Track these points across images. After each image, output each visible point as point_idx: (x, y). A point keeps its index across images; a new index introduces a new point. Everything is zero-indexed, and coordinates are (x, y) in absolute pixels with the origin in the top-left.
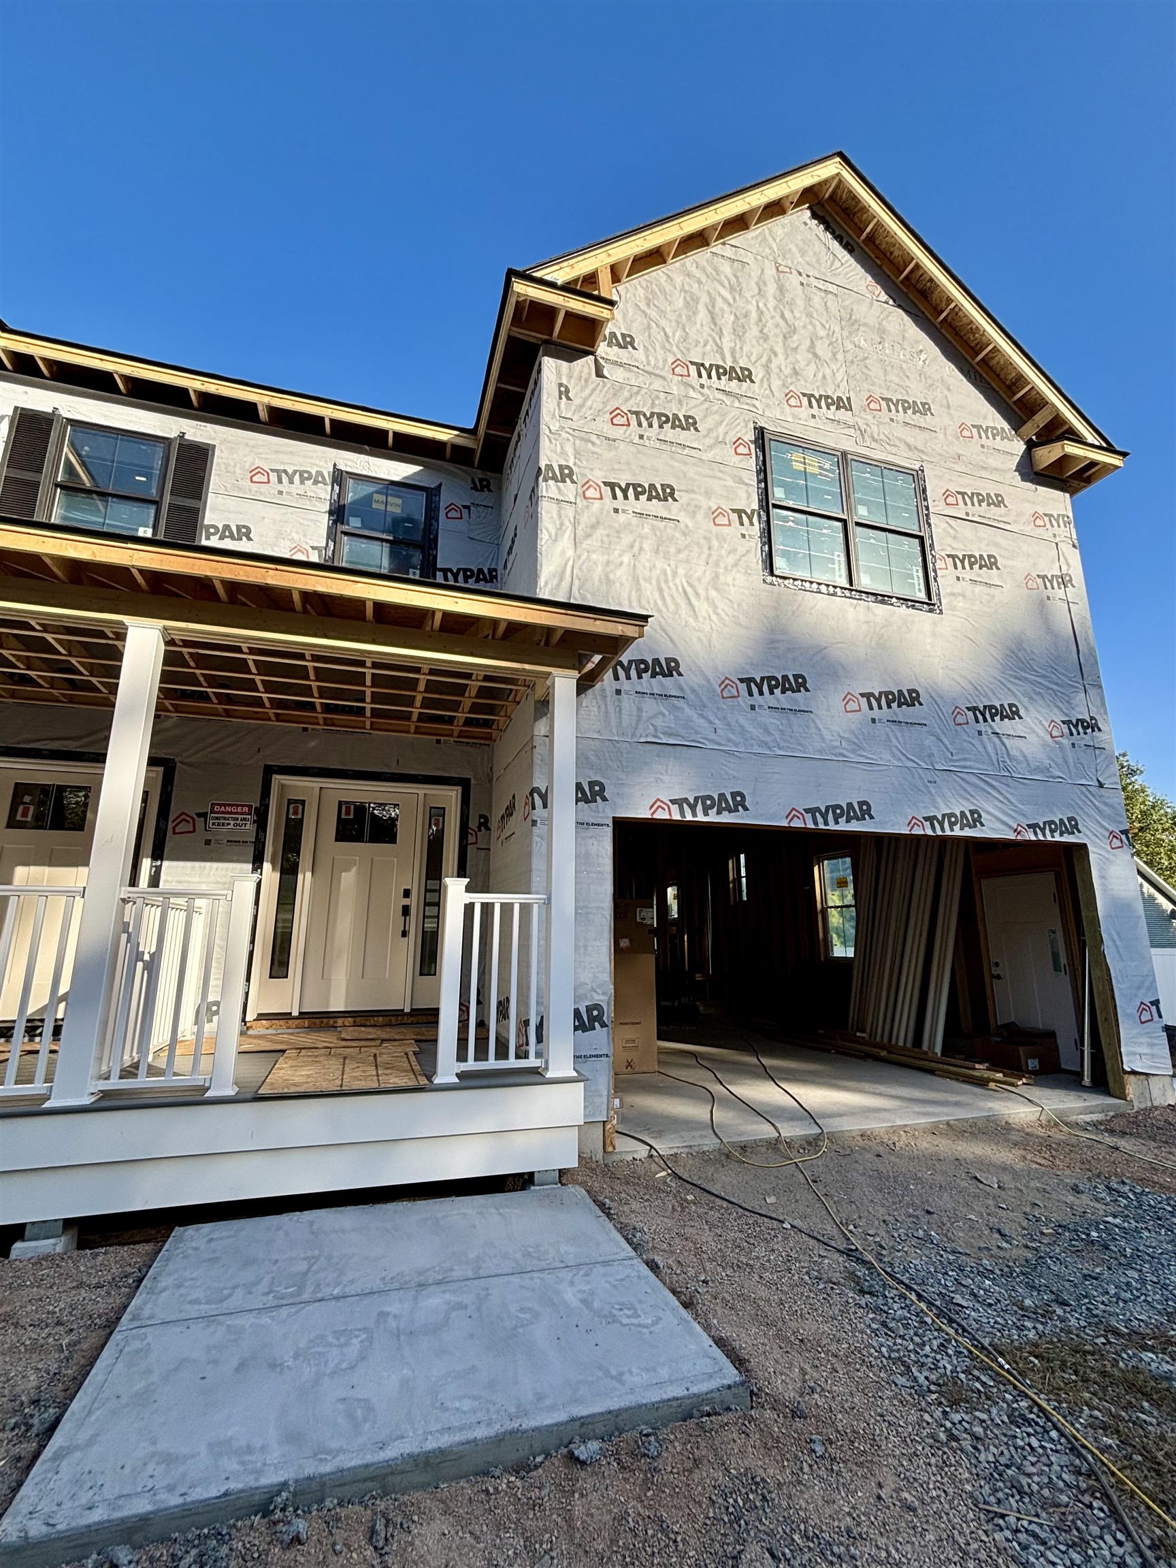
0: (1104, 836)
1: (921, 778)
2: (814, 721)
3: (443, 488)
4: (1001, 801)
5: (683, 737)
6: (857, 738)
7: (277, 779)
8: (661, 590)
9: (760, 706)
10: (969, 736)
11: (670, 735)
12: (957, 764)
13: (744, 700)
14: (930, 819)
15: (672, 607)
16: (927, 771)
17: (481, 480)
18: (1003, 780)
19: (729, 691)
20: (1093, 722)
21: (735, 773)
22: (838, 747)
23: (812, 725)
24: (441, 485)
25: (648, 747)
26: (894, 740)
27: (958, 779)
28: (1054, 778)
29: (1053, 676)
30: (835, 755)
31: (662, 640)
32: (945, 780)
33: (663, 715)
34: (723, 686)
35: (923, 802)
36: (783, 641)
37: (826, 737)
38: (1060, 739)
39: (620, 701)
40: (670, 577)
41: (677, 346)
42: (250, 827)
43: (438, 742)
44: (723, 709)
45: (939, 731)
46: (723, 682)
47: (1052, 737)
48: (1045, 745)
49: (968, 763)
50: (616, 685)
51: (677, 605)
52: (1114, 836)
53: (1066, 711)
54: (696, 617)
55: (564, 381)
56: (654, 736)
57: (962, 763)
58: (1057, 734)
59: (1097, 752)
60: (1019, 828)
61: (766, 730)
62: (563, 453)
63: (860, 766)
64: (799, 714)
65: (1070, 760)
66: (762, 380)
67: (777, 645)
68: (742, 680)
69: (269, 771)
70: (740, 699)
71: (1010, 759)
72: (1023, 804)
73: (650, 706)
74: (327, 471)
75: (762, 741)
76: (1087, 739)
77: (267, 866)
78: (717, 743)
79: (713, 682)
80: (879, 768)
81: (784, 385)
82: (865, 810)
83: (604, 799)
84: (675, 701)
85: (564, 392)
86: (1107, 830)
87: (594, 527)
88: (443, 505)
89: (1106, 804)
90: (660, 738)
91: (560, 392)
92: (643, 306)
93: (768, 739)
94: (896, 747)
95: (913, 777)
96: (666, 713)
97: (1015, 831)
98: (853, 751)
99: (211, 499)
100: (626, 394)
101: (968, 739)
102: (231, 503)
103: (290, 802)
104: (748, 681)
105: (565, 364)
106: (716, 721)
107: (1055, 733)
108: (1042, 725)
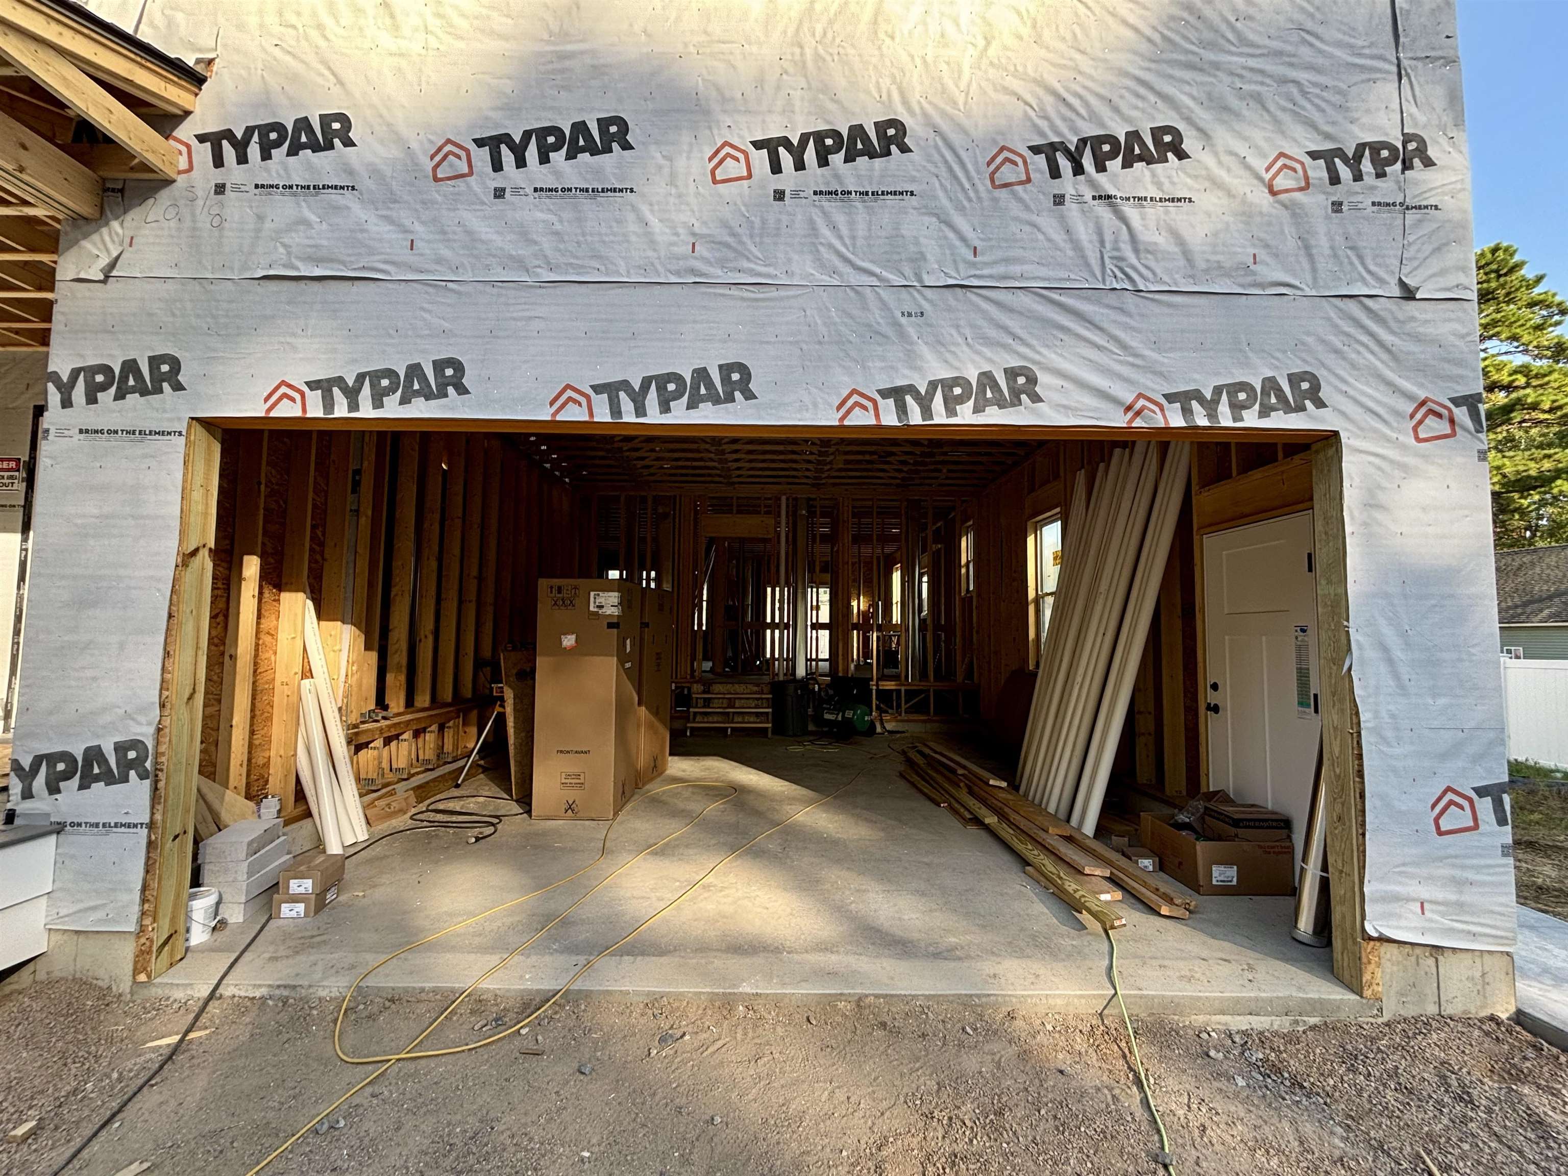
0: (1397, 414)
1: (884, 306)
2: (634, 209)
4: (1099, 347)
5: (343, 263)
6: (733, 235)
9: (517, 190)
10: (1027, 208)
11: (318, 261)
12: (986, 272)
13: (483, 181)
14: (897, 394)
16: (904, 294)
18: (1112, 299)
19: (451, 165)
20: (1412, 146)
21: (446, 325)
22: (685, 258)
23: (631, 217)
25: (273, 286)
26: (826, 232)
27: (984, 305)
28: (1262, 286)
29: (1304, 51)
30: (678, 273)
31: (320, 80)
32: (950, 309)
33: (307, 223)
34: (438, 158)
35: (883, 359)
36: (582, 53)
37: (659, 238)
38: (1297, 195)
39: (222, 205)
44: (434, 202)
45: (945, 202)
46: (439, 150)
47: (1273, 193)
48: (1247, 214)
49: (1016, 269)
50: (218, 176)
52: (1431, 412)
53: (1328, 129)
54: (395, 29)
56: (284, 266)
57: (1001, 269)
58: (1291, 184)
59: (1411, 216)
60: (1141, 402)
61: (524, 234)
63: (734, 292)
64: (602, 199)
65: (1322, 244)
67: (567, 63)
68: (479, 143)
70: (471, 180)
71: (1136, 251)
72: (1159, 351)
73: (281, 209)
75: (511, 257)
76: (1386, 189)
78: (411, 268)
79: (419, 153)
80: (783, 293)
82: (737, 381)
83: (178, 387)
84: (333, 196)
86: (1410, 397)
89: (1417, 338)
90: (297, 269)
93: (524, 252)
94: (831, 246)
95: (865, 308)
96: (313, 218)
97: (1129, 408)
98: (722, 263)
101: (1024, 215)
104: (494, 143)
106: (418, 227)
107: (1281, 182)
108: (1248, 167)
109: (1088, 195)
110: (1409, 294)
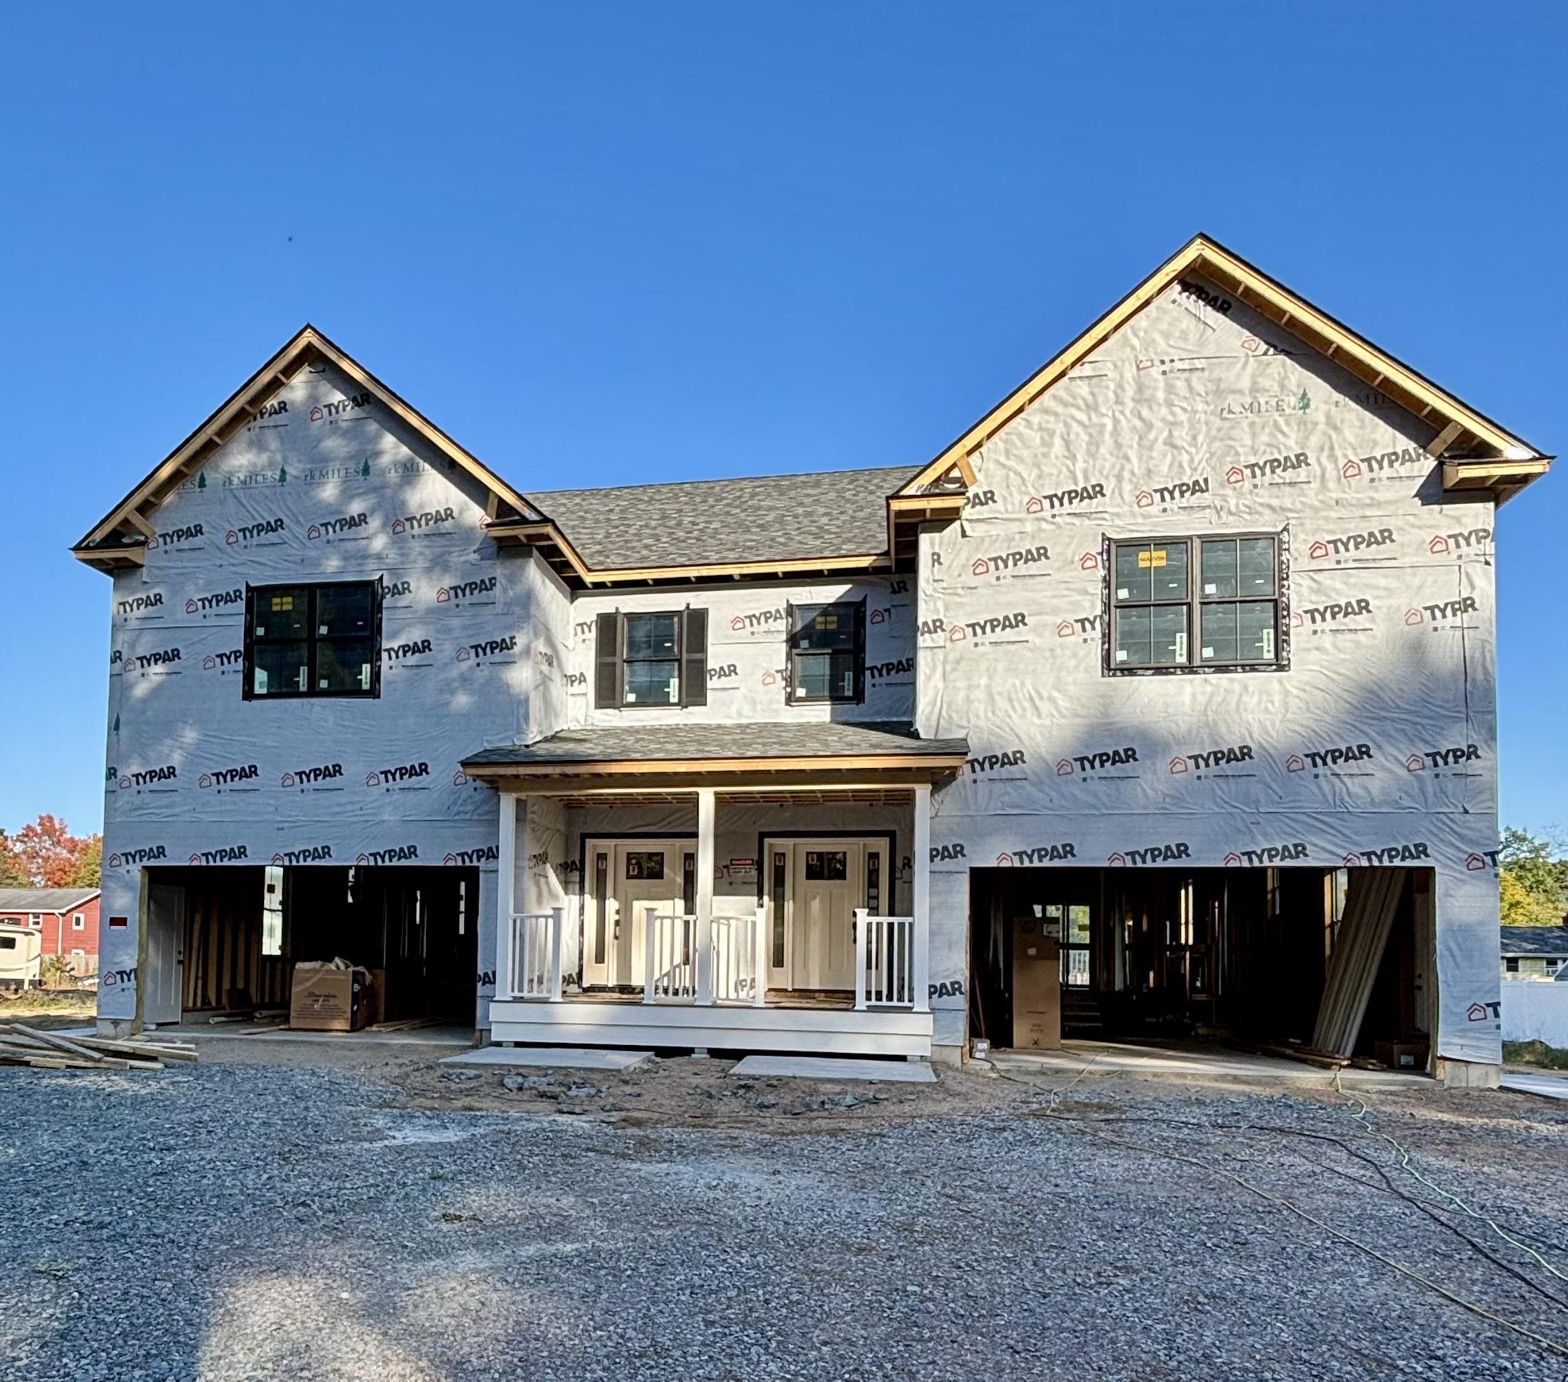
0: (1460, 859)
1: (1243, 820)
2: (1140, 784)
3: (868, 600)
4: (1332, 835)
5: (1024, 808)
6: (1181, 793)
7: (767, 841)
8: (1010, 700)
9: (1092, 778)
10: (1303, 779)
11: (1013, 807)
12: (1285, 806)
13: (1078, 774)
14: (1249, 854)
15: (1019, 711)
16: (1251, 815)
17: (898, 583)
18: (1338, 815)
19: (1065, 769)
20: (1471, 750)
21: (1066, 831)
22: (1161, 803)
23: (1138, 787)
24: (866, 597)
25: (996, 817)
26: (1218, 791)
27: (1284, 818)
28: (1405, 809)
29: (1425, 710)
30: (1158, 809)
31: (1011, 738)
32: (1270, 821)
33: (1009, 793)
34: (1059, 766)
35: (1242, 840)
37: (1150, 796)
38: (1420, 772)
39: (976, 787)
40: (1019, 688)
41: (1033, 486)
42: (754, 873)
43: (871, 805)
44: (1059, 783)
45: (1268, 778)
46: (1060, 763)
47: (1409, 770)
48: (1397, 779)
49: (1298, 804)
50: (973, 776)
51: (1024, 709)
52: (1475, 858)
53: (1434, 743)
54: (1039, 716)
55: (937, 550)
56: (1001, 810)
57: (1291, 805)
58: (1417, 767)
59: (1469, 779)
60: (1350, 856)
61: (1096, 795)
62: (936, 610)
63: (1181, 816)
64: (1126, 781)
65: (1430, 791)
66: (1113, 492)
68: (1076, 760)
69: (763, 836)
71: (1349, 796)
72: (1358, 836)
73: (999, 788)
74: (782, 606)
75: (1091, 804)
76: (1459, 768)
77: (766, 898)
78: (1051, 809)
79: (1052, 764)
80: (1201, 816)
81: (1136, 488)
82: (1183, 850)
83: (964, 855)
84: (1019, 783)
85: (936, 559)
86: (1465, 853)
87: (958, 662)
88: (868, 613)
89: (1470, 829)
90: (1007, 811)
91: (934, 561)
92: (1003, 459)
93: (1096, 802)
94: (1221, 797)
95: (1235, 821)
96: (1011, 791)
97: (1345, 858)
98: (1175, 805)
99: (711, 650)
100: (986, 544)
101: (1301, 782)
102: (722, 649)
103: (776, 854)
104: (1082, 760)
105: (937, 535)
106: (1053, 793)
107: (1413, 766)
108: (1398, 760)
109: (1329, 773)
110: (1466, 812)
